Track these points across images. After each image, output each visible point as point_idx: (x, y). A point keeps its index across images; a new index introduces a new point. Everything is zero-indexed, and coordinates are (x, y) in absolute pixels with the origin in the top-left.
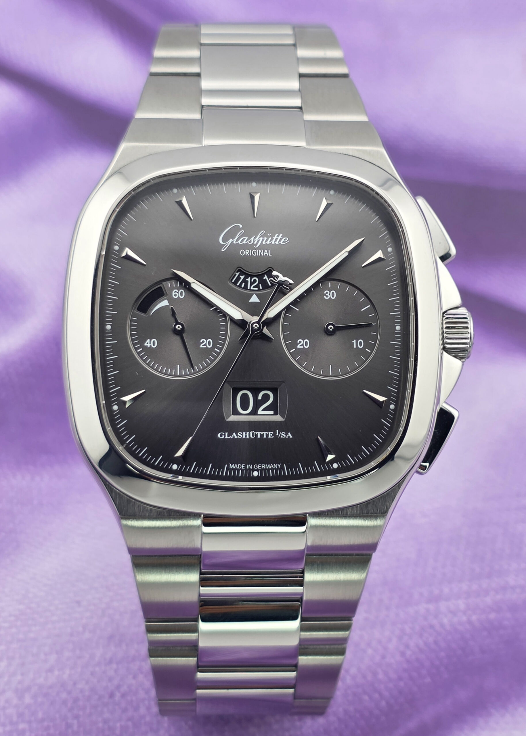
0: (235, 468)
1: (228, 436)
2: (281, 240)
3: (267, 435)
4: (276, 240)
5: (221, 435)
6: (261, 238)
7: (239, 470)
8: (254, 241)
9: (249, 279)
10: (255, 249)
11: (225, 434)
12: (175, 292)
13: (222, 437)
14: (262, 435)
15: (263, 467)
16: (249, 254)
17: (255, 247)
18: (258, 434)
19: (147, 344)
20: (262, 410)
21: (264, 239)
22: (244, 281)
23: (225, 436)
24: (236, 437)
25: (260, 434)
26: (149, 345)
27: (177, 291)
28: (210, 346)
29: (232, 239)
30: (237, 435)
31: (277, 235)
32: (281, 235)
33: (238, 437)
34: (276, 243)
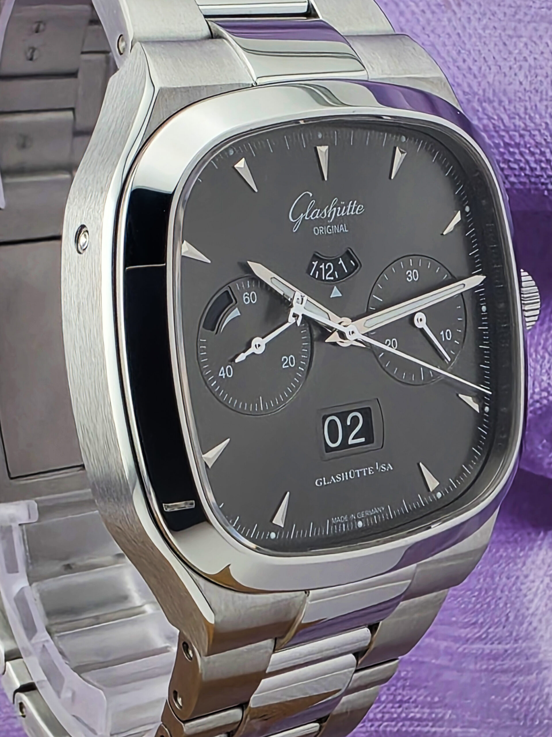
0: (338, 521)
2: (356, 208)
3: (367, 471)
4: (350, 211)
5: (319, 483)
6: (335, 209)
7: (342, 524)
8: (327, 214)
9: (322, 266)
10: (330, 224)
11: (323, 480)
12: (246, 295)
15: (367, 514)
17: (329, 221)
18: (357, 472)
19: (222, 373)
20: (353, 439)
22: (318, 268)
24: (335, 481)
26: (224, 375)
27: (248, 295)
28: (292, 364)
29: (302, 214)
30: (336, 479)
31: (351, 202)
32: (355, 202)
33: (337, 481)
34: (351, 214)
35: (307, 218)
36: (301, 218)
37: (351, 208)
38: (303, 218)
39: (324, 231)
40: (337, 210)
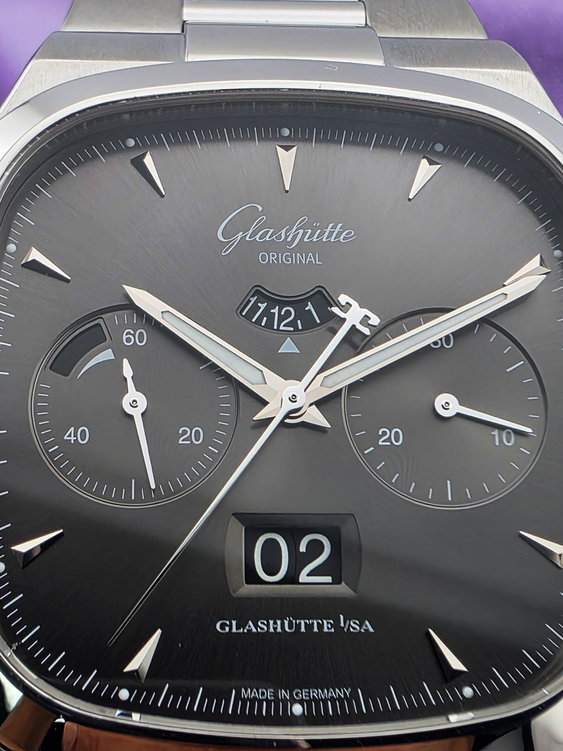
0: (254, 697)
1: (237, 629)
2: (340, 234)
3: (320, 626)
4: (329, 236)
5: (223, 627)
6: (301, 231)
8: (287, 237)
9: (276, 311)
10: (289, 250)
11: (231, 624)
12: (128, 334)
13: (225, 630)
14: (309, 627)
15: (314, 696)
16: (278, 261)
17: (288, 247)
18: (300, 623)
19: (70, 436)
20: (308, 575)
21: (307, 232)
22: (267, 312)
23: (231, 629)
24: (254, 630)
25: (305, 623)
26: (73, 438)
27: (132, 332)
28: (197, 440)
29: (242, 233)
30: (256, 626)
31: (331, 225)
32: (340, 225)
33: (259, 630)
34: (330, 240)
35: (250, 238)
36: (239, 238)
37: (331, 233)
38: (241, 238)
39: (277, 259)
40: (304, 234)
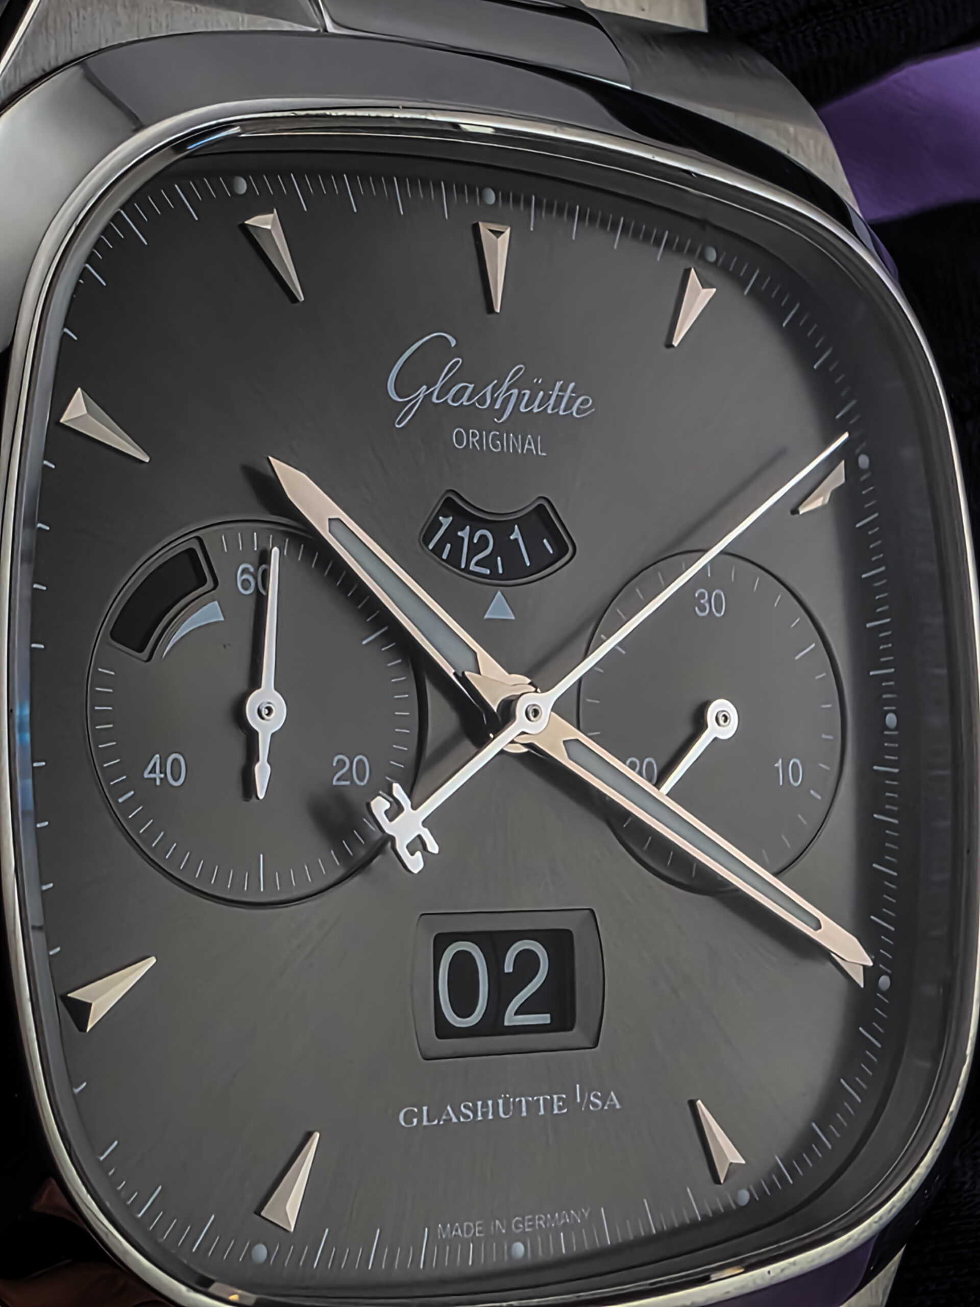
0: (455, 1235)
2: (571, 401)
3: (549, 1105)
4: (556, 405)
5: (408, 1118)
6: (515, 391)
7: (466, 1243)
8: (494, 401)
10: (497, 427)
11: (421, 1111)
12: (245, 571)
13: (412, 1123)
14: (533, 1107)
15: (540, 1225)
16: (481, 446)
17: (496, 420)
18: (520, 1101)
19: (153, 771)
20: (516, 1014)
21: (524, 394)
24: (454, 1120)
26: (158, 776)
27: (252, 570)
28: (361, 780)
29: (425, 387)
30: (458, 1113)
31: (558, 384)
32: (572, 385)
33: (462, 1119)
34: (558, 412)
35: (438, 398)
36: (422, 396)
37: (560, 398)
38: (425, 396)
39: (480, 442)
40: (520, 397)
